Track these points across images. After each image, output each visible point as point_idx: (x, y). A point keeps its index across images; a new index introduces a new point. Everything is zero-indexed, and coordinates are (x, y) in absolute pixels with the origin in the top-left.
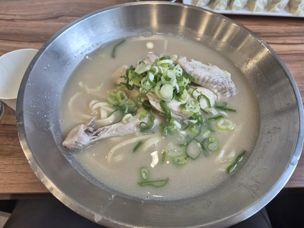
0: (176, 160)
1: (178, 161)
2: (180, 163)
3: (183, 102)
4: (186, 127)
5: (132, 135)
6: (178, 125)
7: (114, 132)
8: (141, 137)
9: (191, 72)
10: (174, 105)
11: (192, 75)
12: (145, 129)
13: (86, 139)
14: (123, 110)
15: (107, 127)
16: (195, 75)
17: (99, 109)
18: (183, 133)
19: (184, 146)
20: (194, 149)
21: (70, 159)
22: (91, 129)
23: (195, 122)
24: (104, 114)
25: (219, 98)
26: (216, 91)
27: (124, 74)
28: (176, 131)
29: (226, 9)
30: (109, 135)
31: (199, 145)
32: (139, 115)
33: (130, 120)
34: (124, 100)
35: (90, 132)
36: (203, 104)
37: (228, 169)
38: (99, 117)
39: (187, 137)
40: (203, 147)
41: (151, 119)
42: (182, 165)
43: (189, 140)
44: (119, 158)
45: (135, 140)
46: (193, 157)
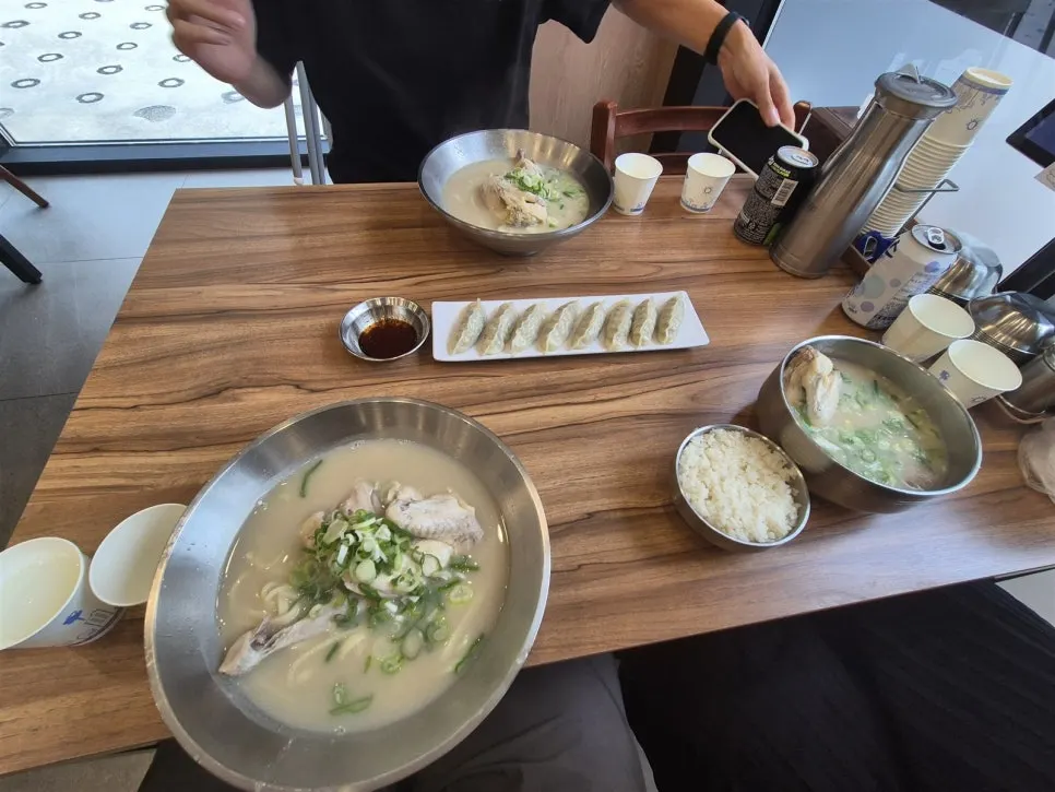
0: (386, 665)
1: (390, 666)
2: (391, 669)
3: (395, 574)
4: (404, 607)
5: (325, 635)
6: (392, 607)
7: (297, 635)
8: (337, 635)
9: (407, 526)
10: (382, 583)
11: (409, 529)
12: (342, 622)
13: (253, 658)
14: (313, 595)
15: (285, 630)
16: (413, 529)
17: (275, 598)
18: (400, 618)
19: (401, 639)
20: (413, 643)
21: (229, 690)
22: (261, 640)
23: (415, 599)
24: (283, 606)
25: (456, 552)
26: (451, 541)
27: (313, 534)
28: (389, 617)
29: (504, 350)
30: (289, 642)
31: (421, 634)
32: (334, 601)
33: (321, 612)
34: (314, 577)
35: (259, 644)
36: (430, 568)
37: (456, 669)
38: (276, 614)
39: (405, 623)
40: (426, 638)
41: (353, 606)
42: (393, 673)
43: (408, 628)
44: (305, 676)
45: (329, 642)
46: (410, 655)
